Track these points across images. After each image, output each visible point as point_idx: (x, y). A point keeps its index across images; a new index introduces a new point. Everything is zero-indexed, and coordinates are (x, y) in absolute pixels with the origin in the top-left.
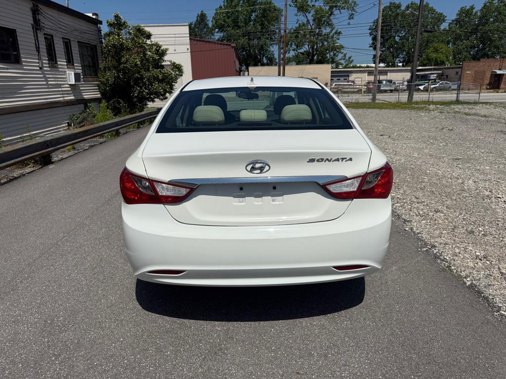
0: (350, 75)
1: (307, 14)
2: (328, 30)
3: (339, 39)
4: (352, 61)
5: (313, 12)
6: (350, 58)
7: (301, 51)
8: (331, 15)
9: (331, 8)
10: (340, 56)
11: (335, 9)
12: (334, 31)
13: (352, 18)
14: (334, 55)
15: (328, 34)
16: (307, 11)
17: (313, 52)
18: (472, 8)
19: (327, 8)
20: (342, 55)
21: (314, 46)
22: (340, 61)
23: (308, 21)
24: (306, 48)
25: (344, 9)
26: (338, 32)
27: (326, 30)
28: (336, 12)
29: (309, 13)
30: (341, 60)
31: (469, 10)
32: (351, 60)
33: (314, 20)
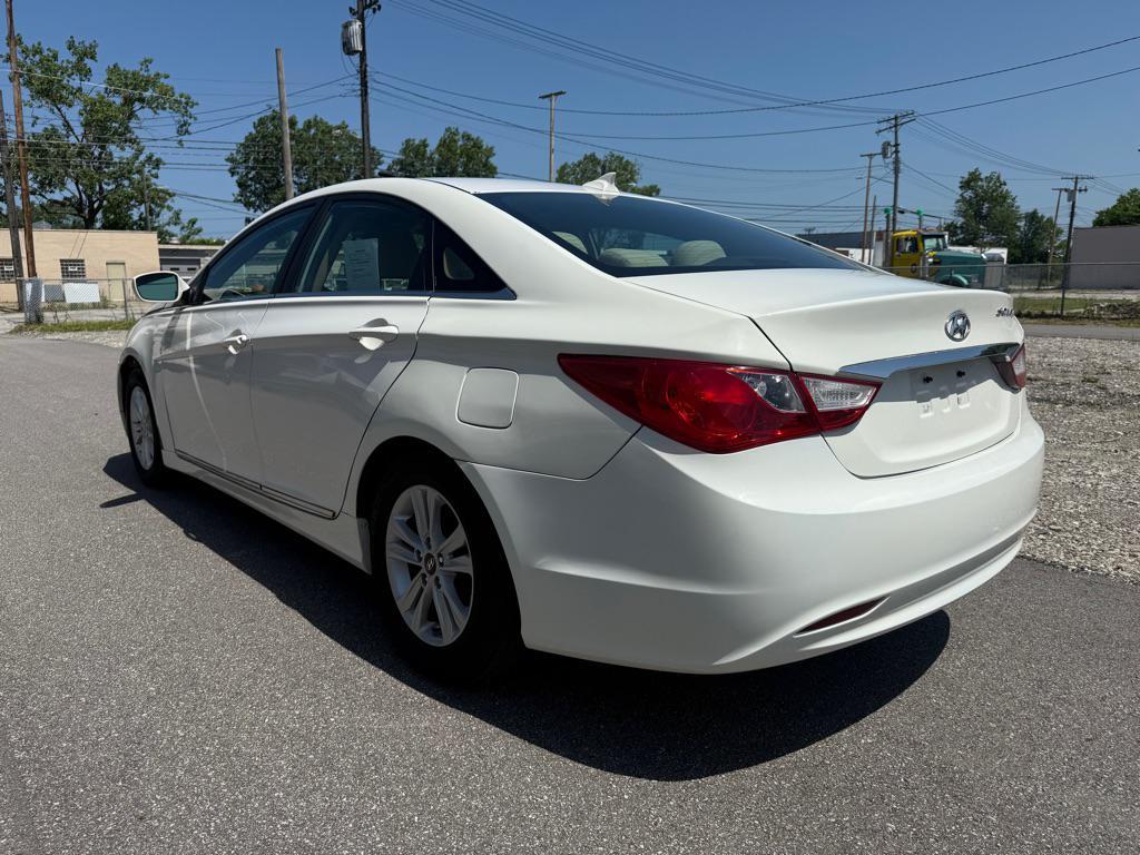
0: (202, 259)
1: (64, 109)
2: (128, 153)
3: (157, 177)
4: (200, 231)
5: (78, 106)
6: (193, 222)
7: (58, 196)
8: (129, 118)
9: (128, 101)
10: (165, 216)
11: (137, 105)
12: (142, 158)
13: (187, 132)
14: (151, 212)
15: (130, 163)
16: (62, 100)
17: (92, 203)
18: (424, 144)
19: (118, 100)
20: (170, 214)
21: (92, 188)
22: (167, 228)
23: (67, 125)
24: (71, 189)
25: (164, 109)
26: (154, 158)
27: (119, 153)
28: (144, 113)
29: (70, 106)
30: (168, 224)
31: (419, 146)
32: (196, 226)
33: (86, 125)
